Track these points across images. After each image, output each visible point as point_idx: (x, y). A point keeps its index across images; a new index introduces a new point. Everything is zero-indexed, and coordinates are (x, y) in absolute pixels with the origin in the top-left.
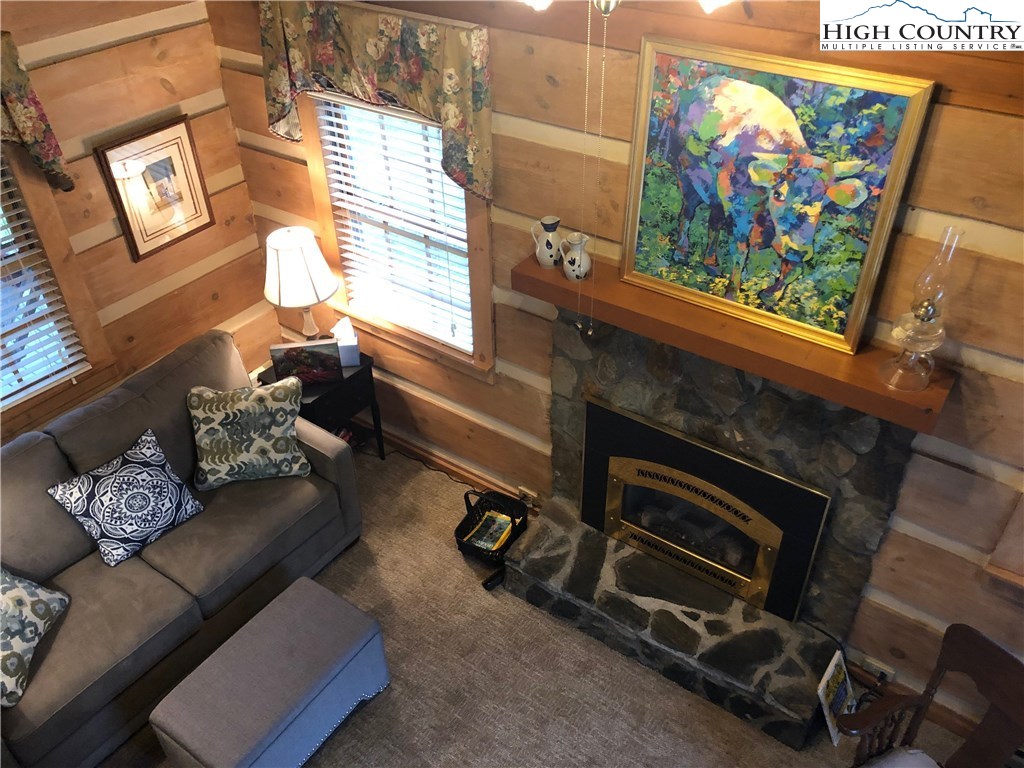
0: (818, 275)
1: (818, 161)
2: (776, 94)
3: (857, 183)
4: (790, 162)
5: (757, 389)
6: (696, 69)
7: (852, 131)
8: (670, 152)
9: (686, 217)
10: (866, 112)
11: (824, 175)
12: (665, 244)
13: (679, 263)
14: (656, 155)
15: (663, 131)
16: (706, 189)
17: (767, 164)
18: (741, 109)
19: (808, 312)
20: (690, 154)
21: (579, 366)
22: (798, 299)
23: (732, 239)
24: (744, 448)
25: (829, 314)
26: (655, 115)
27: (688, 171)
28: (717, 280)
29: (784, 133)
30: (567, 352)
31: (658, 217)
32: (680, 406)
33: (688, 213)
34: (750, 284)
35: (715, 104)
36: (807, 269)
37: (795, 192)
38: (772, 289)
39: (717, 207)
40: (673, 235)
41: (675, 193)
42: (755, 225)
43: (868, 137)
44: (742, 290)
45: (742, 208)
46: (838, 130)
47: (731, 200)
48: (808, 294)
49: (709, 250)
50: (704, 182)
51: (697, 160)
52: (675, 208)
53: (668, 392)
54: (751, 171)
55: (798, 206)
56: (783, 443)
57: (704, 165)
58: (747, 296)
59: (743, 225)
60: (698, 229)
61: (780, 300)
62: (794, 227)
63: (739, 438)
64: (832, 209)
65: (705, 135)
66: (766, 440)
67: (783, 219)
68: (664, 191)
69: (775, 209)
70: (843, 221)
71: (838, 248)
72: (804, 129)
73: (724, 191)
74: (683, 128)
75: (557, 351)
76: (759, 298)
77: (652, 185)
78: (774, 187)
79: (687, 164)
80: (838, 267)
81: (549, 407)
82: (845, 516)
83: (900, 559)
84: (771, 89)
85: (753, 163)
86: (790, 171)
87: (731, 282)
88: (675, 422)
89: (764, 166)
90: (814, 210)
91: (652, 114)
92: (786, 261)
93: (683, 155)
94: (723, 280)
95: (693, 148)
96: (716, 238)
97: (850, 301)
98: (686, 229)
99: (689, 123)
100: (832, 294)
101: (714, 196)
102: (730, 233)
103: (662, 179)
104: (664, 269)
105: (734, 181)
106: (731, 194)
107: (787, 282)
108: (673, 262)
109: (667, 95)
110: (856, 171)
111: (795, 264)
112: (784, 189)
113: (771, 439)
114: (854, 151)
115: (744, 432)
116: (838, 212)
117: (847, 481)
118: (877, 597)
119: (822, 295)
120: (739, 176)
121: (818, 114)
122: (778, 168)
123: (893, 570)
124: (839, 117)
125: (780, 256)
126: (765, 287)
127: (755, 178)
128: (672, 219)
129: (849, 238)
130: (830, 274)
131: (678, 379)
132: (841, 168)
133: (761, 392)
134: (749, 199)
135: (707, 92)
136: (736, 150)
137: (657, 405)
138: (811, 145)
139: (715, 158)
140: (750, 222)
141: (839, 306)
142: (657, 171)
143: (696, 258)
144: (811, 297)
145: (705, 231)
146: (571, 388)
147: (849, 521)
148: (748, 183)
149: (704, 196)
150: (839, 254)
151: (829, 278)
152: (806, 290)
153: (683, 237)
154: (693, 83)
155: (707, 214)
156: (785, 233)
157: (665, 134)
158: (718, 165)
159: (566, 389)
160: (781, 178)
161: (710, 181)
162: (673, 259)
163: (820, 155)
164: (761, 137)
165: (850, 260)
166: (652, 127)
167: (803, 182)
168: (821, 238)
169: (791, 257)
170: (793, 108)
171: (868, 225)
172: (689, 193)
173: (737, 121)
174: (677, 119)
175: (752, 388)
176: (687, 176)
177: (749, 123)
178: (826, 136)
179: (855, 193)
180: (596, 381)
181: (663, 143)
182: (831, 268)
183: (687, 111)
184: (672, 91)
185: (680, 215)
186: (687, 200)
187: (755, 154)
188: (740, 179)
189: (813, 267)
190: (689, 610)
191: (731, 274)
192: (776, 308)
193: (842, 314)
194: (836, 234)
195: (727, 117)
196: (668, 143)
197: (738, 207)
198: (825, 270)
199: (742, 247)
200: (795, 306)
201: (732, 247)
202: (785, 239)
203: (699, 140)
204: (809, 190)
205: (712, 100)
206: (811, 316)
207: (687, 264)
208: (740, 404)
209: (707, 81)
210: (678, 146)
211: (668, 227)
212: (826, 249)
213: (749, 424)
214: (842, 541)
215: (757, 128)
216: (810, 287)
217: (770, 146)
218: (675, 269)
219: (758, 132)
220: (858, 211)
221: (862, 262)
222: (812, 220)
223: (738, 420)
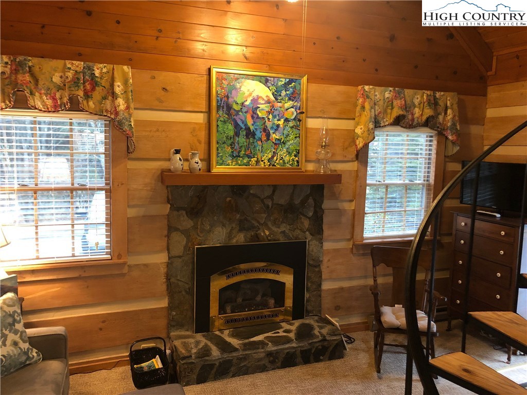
0: (287, 146)
1: (279, 104)
3: (292, 109)
4: (271, 107)
5: (270, 207)
6: (233, 77)
7: (288, 92)
8: (226, 110)
9: (236, 136)
10: (290, 86)
11: (282, 109)
12: (229, 150)
14: (221, 112)
15: (223, 102)
16: (243, 123)
18: (251, 90)
19: (286, 162)
20: (235, 110)
22: (282, 158)
23: (255, 140)
24: (270, 237)
25: (293, 160)
26: (219, 97)
27: (235, 117)
28: (252, 160)
31: (225, 139)
32: (240, 230)
33: (237, 134)
34: (265, 157)
35: (241, 89)
36: (283, 145)
37: (274, 117)
38: (273, 157)
39: (248, 129)
41: (231, 127)
42: (263, 133)
43: (292, 94)
45: (257, 127)
46: (283, 93)
47: (253, 125)
48: (285, 155)
49: (248, 148)
50: (241, 120)
51: (238, 111)
52: (232, 133)
53: (234, 225)
54: (258, 112)
55: (276, 122)
56: (284, 227)
57: (240, 113)
58: (264, 163)
59: (259, 134)
60: (242, 140)
62: (276, 130)
63: (267, 233)
64: (287, 120)
65: (239, 102)
66: (278, 229)
67: (272, 128)
68: (226, 127)
69: (269, 125)
70: (291, 124)
71: (291, 134)
73: (250, 122)
74: (230, 100)
75: (171, 229)
77: (220, 126)
78: (267, 117)
79: (234, 114)
80: (293, 141)
81: (165, 270)
82: (311, 249)
83: (329, 260)
85: (258, 109)
86: (271, 110)
87: (258, 159)
88: (240, 239)
89: (263, 110)
90: (281, 122)
91: (217, 96)
92: (276, 144)
93: (232, 111)
94: (254, 159)
95: (236, 107)
96: (249, 141)
97: (298, 153)
98: (237, 141)
99: (233, 98)
100: (293, 152)
101: (246, 125)
102: (254, 138)
103: (225, 122)
104: (230, 161)
105: (253, 117)
106: (252, 123)
107: (277, 152)
109: (222, 88)
110: (291, 106)
111: (279, 144)
112: (271, 117)
114: (290, 99)
115: (269, 229)
116: (289, 121)
117: (307, 232)
118: (326, 286)
119: (289, 153)
120: (254, 115)
121: (276, 88)
122: (267, 109)
123: (328, 267)
124: (283, 88)
125: (273, 143)
127: (260, 115)
128: (231, 138)
129: (294, 129)
130: (291, 144)
131: (238, 216)
132: (287, 105)
133: (272, 207)
134: (259, 123)
135: (238, 86)
136: (252, 105)
137: (230, 236)
138: (276, 99)
139: (244, 110)
140: (261, 132)
141: (295, 156)
142: (222, 119)
143: (243, 152)
145: (245, 140)
146: (183, 248)
148: (258, 117)
149: (242, 126)
150: (292, 137)
151: (291, 146)
153: (236, 144)
155: (245, 133)
156: (274, 133)
157: (224, 104)
158: (246, 112)
159: (178, 250)
160: (269, 113)
161: (244, 119)
162: (233, 156)
163: (280, 102)
164: (260, 99)
165: (296, 137)
166: (218, 102)
167: (276, 113)
168: (285, 132)
169: (277, 142)
171: (298, 124)
172: (236, 125)
173: (250, 95)
174: (228, 97)
176: (234, 119)
177: (255, 95)
178: (280, 95)
179: (293, 113)
180: (198, 237)
181: (223, 107)
182: (291, 142)
183: (231, 94)
184: (224, 86)
185: (234, 136)
186: (236, 129)
187: (259, 106)
188: (255, 116)
189: (285, 144)
191: (257, 155)
193: (297, 158)
194: (290, 129)
195: (247, 93)
196: (225, 107)
197: (256, 127)
198: (289, 143)
199: (260, 143)
200: (281, 161)
201: (256, 144)
202: (274, 136)
203: (238, 104)
204: (279, 115)
205: (240, 88)
209: (237, 81)
210: (229, 108)
211: (230, 142)
212: (288, 135)
214: (311, 262)
215: (258, 96)
216: (285, 152)
217: (263, 102)
218: (235, 160)
219: (258, 97)
221: (299, 137)
222: (281, 126)
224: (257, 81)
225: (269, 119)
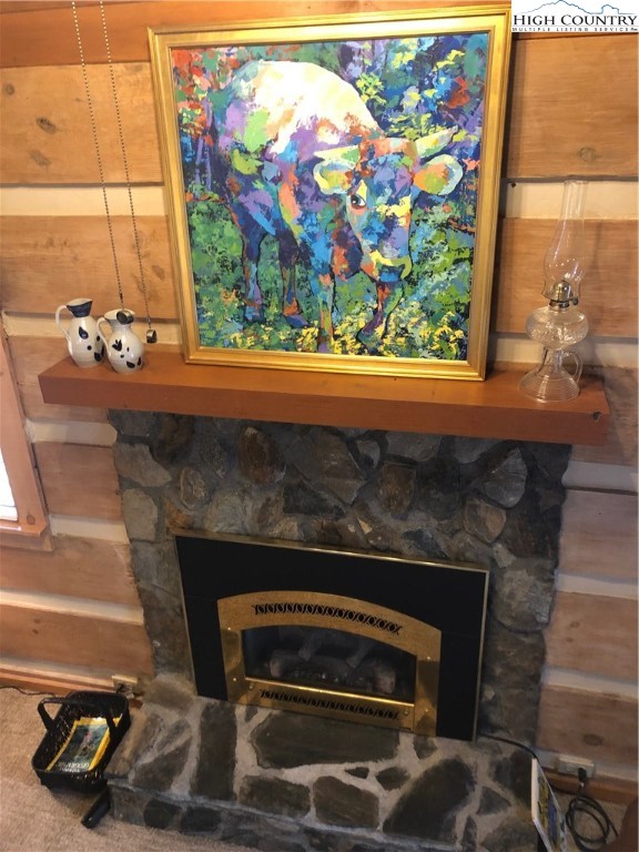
0: (423, 293)
1: (396, 144)
2: (329, 68)
3: (448, 160)
4: (363, 154)
5: (376, 462)
6: (224, 58)
7: (429, 93)
8: (213, 178)
9: (251, 259)
10: (441, 64)
11: (407, 160)
12: (232, 301)
13: (254, 321)
14: (197, 186)
15: (200, 153)
16: (268, 216)
17: (336, 162)
18: (290, 100)
19: (419, 342)
20: (239, 174)
21: (155, 494)
22: (405, 330)
23: (312, 273)
24: (375, 540)
25: (444, 338)
26: (186, 135)
27: (242, 198)
28: (304, 332)
29: (349, 116)
30: (138, 480)
31: (216, 268)
32: (289, 510)
33: (252, 253)
34: (344, 326)
35: (257, 101)
36: (408, 289)
37: (376, 190)
38: (371, 326)
39: (284, 235)
40: (239, 287)
41: (231, 231)
42: (336, 247)
43: (449, 96)
44: (336, 337)
45: (316, 230)
46: (412, 97)
47: (301, 222)
48: (415, 320)
49: (288, 295)
50: (263, 207)
51: (249, 179)
52: (235, 251)
53: (272, 495)
54: (317, 177)
55: (382, 209)
56: (419, 521)
57: (258, 185)
58: (344, 343)
59: (321, 252)
60: (268, 270)
61: (384, 337)
62: (383, 236)
63: (367, 529)
64: (423, 201)
65: (253, 144)
66: (400, 523)
67: (368, 230)
68: (217, 231)
69: (357, 219)
70: (440, 214)
71: (439, 250)
72: (371, 105)
73: (290, 213)
74: (224, 142)
75: (125, 483)
76: (358, 340)
77: (200, 228)
78: (349, 192)
79: (238, 189)
80: (445, 275)
81: (129, 560)
82: (506, 590)
83: (575, 625)
84: (322, 64)
86: (364, 166)
87: (321, 330)
88: (288, 531)
89: (333, 167)
90: (402, 209)
91: (181, 134)
92: (381, 285)
93: (231, 178)
94: (311, 330)
95: (243, 165)
96: (293, 277)
97: (466, 315)
98: (253, 275)
99: (229, 134)
100: (443, 312)
101: (279, 223)
102: (308, 266)
103: (211, 216)
104: (238, 335)
105: (299, 195)
106: (299, 214)
107: (387, 311)
108: (246, 323)
109: (195, 104)
110: (443, 144)
111: (392, 285)
112: (362, 191)
113: (404, 518)
114: (437, 120)
115: (370, 519)
116: (432, 204)
117: (500, 546)
118: (557, 679)
119: (431, 316)
120: (305, 189)
121: (384, 82)
122: (349, 165)
123: (570, 640)
124: (410, 79)
125: (373, 280)
126: (362, 325)
127: (325, 186)
128: (234, 266)
129: (451, 232)
130: (436, 286)
131: (281, 476)
132: (424, 145)
133: (381, 463)
134: (323, 214)
135: (244, 88)
136: (293, 155)
137: (262, 517)
138: (384, 125)
139: (271, 171)
140: (329, 245)
141: (454, 325)
142: (202, 207)
143: (274, 310)
144: (419, 323)
145: (278, 272)
146: (152, 527)
147: (512, 595)
148: (318, 195)
149: (266, 225)
150: (443, 258)
151: (436, 292)
152: (411, 315)
153: (253, 286)
154: (225, 80)
155: (275, 248)
156: (373, 248)
157: (204, 156)
158: (276, 180)
159: (147, 529)
160: (355, 177)
161: (270, 205)
162: (245, 319)
163: (395, 135)
164: (322, 130)
165: (457, 262)
166: (184, 151)
167: (383, 176)
168: (418, 243)
169: (387, 278)
170: (353, 82)
171: (470, 211)
172: (248, 226)
173: (288, 117)
174: (213, 132)
175: (369, 461)
176: (241, 205)
177: (303, 117)
178: (400, 108)
179: (448, 174)
180: (182, 508)
181: (203, 168)
182: (437, 278)
183: (223, 120)
184: (201, 96)
185: (242, 259)
186: (247, 236)
187: (318, 154)
188: (306, 192)
189: (415, 284)
190: (352, 766)
191: (319, 319)
192: (381, 348)
193: (459, 333)
194: (434, 232)
195: (275, 117)
196: (208, 167)
197: (311, 229)
198: (429, 283)
199: (326, 281)
200: (403, 340)
201: (314, 283)
202: (375, 256)
203: (247, 152)
204: (392, 184)
205: (251, 98)
206: (424, 347)
207: (263, 321)
208: (359, 485)
209: (241, 73)
210: (222, 167)
211: (231, 278)
212: (426, 255)
213: (375, 508)
214: (508, 622)
215: (313, 118)
216: (415, 310)
217: (334, 139)
218: (250, 332)
219: (317, 124)
220: (454, 196)
221: (471, 260)
222: (403, 222)
223: (361, 506)
224: (309, 61)
225: (355, 199)
